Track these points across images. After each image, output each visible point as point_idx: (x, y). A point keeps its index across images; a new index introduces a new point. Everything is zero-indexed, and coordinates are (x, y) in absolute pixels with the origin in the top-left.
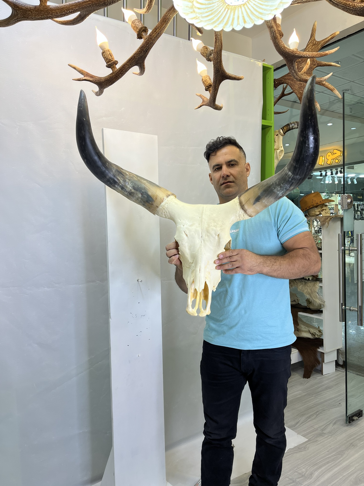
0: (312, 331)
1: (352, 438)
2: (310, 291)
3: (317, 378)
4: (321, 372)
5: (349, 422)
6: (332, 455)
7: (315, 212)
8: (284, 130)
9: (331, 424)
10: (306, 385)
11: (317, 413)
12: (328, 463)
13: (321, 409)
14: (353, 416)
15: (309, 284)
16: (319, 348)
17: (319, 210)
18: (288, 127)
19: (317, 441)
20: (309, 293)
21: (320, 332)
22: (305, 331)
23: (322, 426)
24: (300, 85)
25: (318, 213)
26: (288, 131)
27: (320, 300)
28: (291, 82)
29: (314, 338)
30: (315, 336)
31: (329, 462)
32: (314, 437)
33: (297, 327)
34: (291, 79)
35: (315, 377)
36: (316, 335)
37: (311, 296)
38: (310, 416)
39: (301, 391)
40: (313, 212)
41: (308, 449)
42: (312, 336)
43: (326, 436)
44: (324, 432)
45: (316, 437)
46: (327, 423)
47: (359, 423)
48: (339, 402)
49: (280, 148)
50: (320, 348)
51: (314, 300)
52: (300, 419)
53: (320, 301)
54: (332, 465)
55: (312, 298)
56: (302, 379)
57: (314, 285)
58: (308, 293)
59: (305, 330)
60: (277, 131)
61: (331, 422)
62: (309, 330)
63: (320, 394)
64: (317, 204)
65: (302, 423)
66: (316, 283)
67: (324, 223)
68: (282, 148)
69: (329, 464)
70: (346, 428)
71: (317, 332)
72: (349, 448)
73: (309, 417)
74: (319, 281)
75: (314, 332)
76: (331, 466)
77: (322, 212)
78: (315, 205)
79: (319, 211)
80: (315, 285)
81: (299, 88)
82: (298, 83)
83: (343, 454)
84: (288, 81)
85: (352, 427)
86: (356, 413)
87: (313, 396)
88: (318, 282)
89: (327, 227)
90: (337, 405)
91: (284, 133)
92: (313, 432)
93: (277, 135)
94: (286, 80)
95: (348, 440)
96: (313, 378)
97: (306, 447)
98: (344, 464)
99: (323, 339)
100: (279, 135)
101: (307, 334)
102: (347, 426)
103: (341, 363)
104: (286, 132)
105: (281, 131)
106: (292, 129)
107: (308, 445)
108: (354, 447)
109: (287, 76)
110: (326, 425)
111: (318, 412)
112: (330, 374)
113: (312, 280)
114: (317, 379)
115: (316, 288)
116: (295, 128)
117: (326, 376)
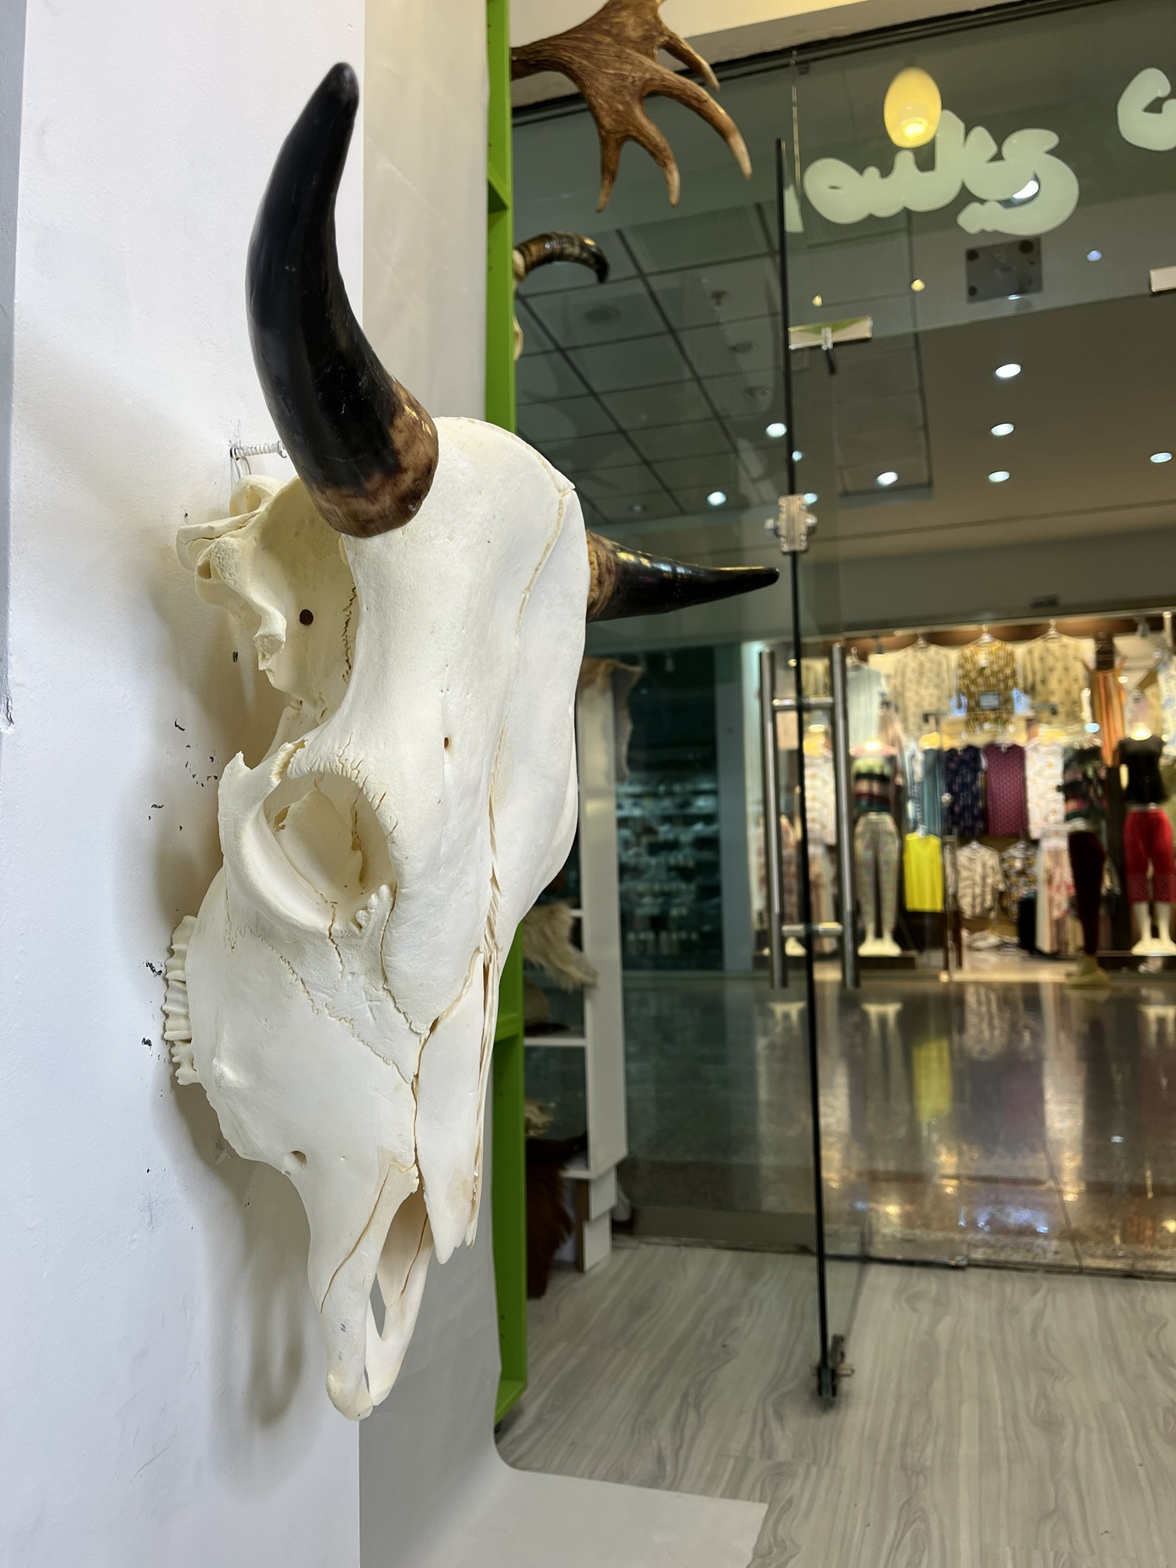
1: (883, 1446)
2: (541, 940)
3: (573, 1287)
5: (834, 1393)
6: (896, 1533)
8: (527, 257)
9: (773, 1425)
10: (561, 1318)
11: (691, 1400)
19: (790, 1501)
23: (750, 1441)
26: (543, 262)
27: (583, 969)
28: (585, 62)
32: (769, 1490)
37: (546, 957)
38: (678, 1421)
39: (565, 1344)
43: (801, 1471)
44: (780, 1458)
45: (773, 1486)
50: (573, 1165)
51: (560, 970)
52: (654, 1442)
53: (580, 970)
55: (551, 963)
58: (533, 946)
61: (760, 1414)
63: (633, 1336)
65: (677, 1453)
70: (827, 1420)
72: (914, 1486)
73: (678, 1424)
80: (557, 913)
83: (921, 1513)
90: (721, 1355)
91: (525, 268)
92: (743, 1474)
95: (879, 1459)
96: (560, 1290)
97: (783, 1541)
102: (825, 1410)
103: (623, 1216)
104: (534, 267)
105: (518, 258)
106: (561, 259)
107: (781, 1531)
108: (926, 1479)
110: (758, 1429)
111: (685, 1397)
112: (601, 1266)
114: (576, 1288)
115: (561, 924)
117: (594, 1271)
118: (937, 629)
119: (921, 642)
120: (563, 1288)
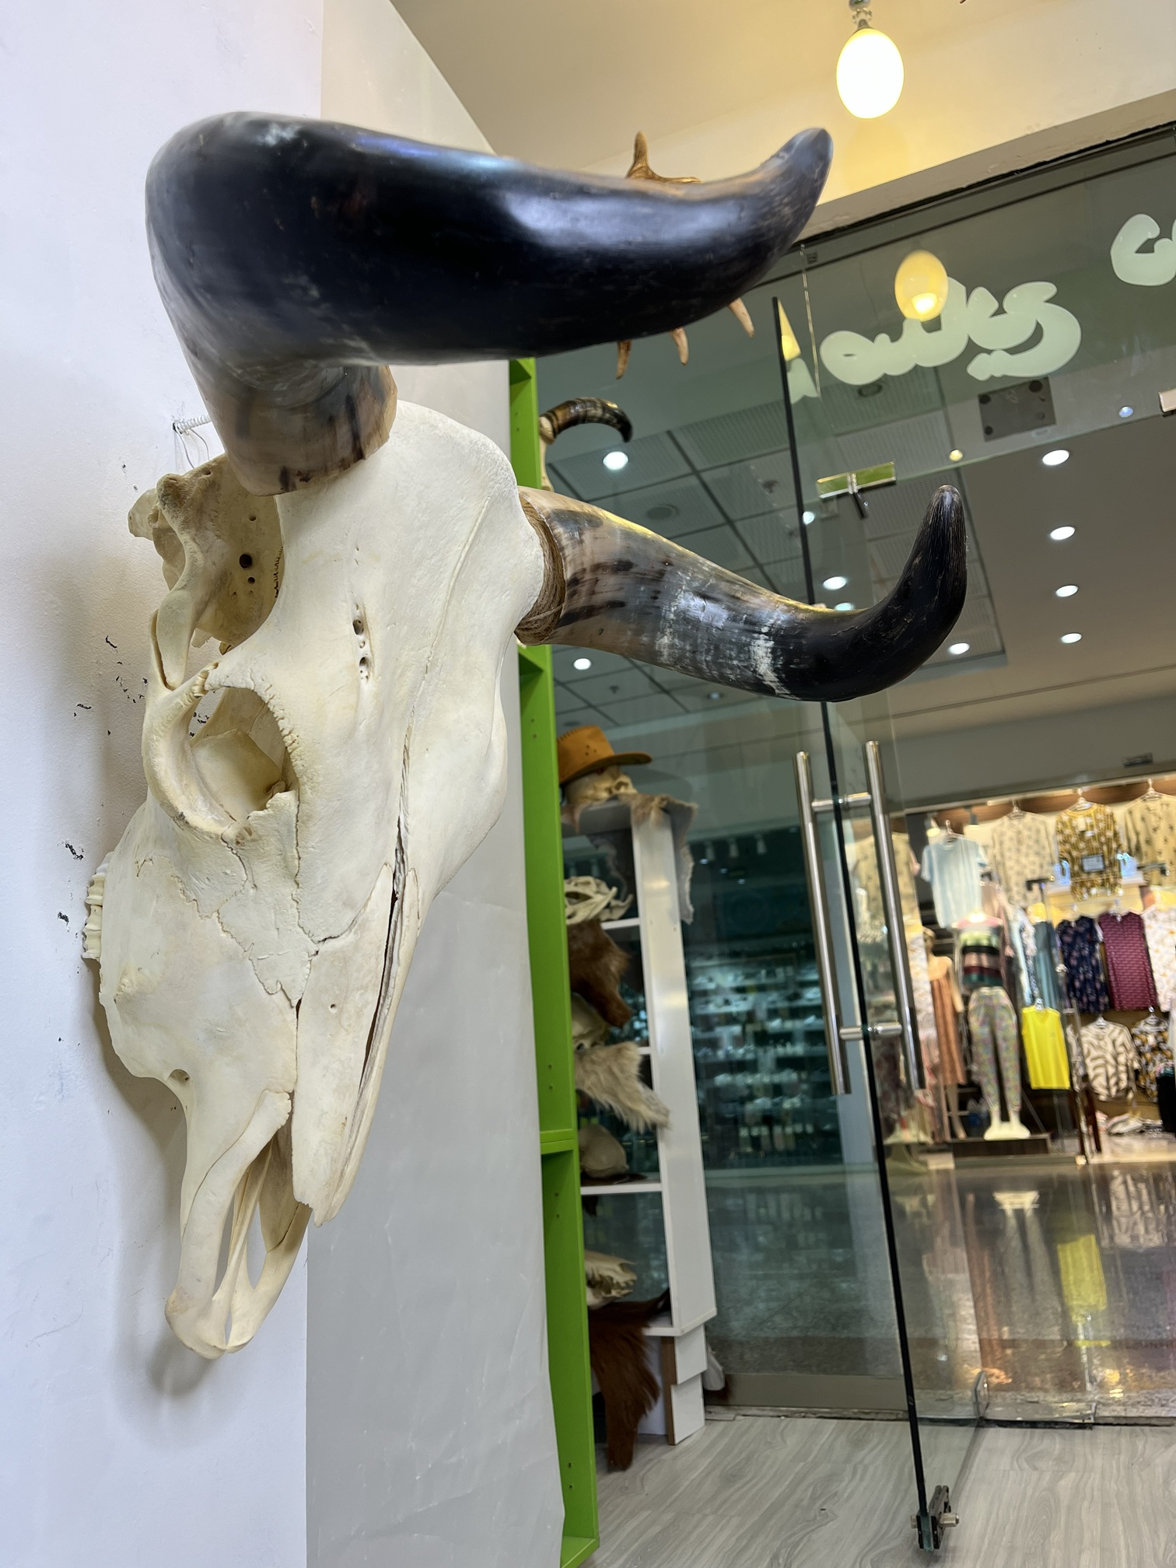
2: (610, 1080)
8: (556, 422)
13: (777, 1544)
18: (572, 408)
20: (602, 1084)
26: (569, 426)
36: (613, 1286)
37: (615, 1096)
39: (650, 1512)
48: (818, 1505)
51: (630, 1108)
53: (651, 1109)
55: (618, 1101)
57: (619, 1054)
63: (725, 1502)
66: (621, 1046)
80: (623, 1053)
87: (707, 1515)
90: (818, 1518)
91: (554, 432)
96: (647, 1462)
103: (717, 1385)
105: (546, 424)
106: (585, 420)
112: (693, 1438)
115: (630, 1061)
116: (590, 421)
117: (686, 1444)
118: (1030, 795)
119: (1016, 810)
120: (651, 1460)
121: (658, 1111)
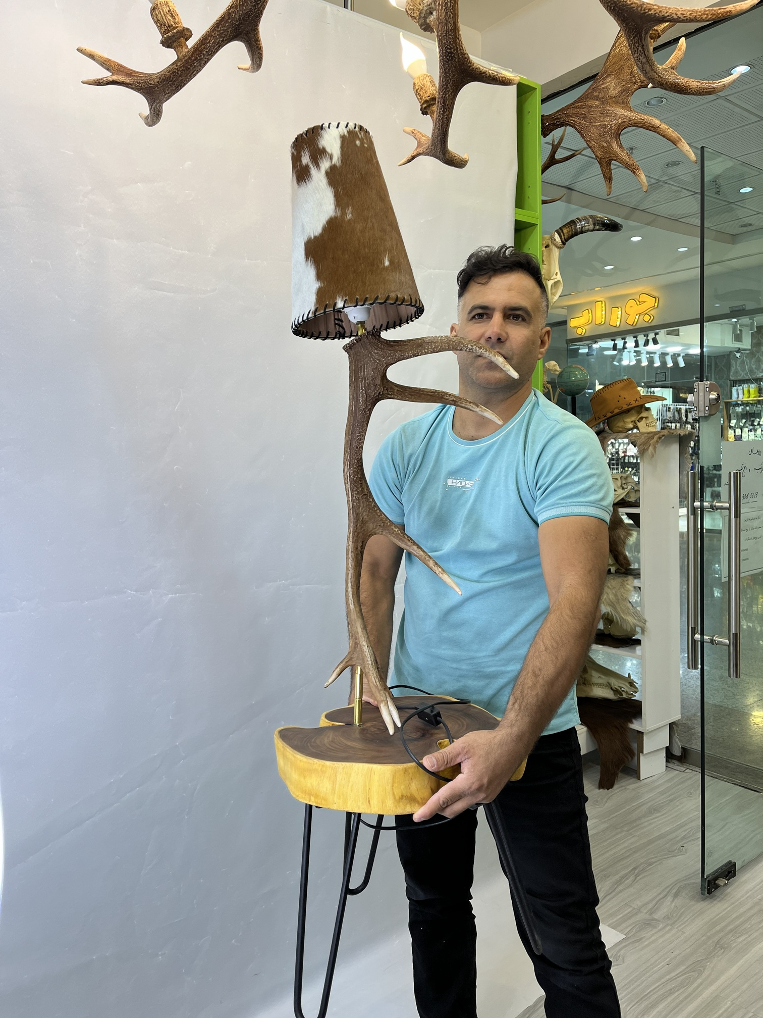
0: (615, 683)
1: (718, 928)
2: (614, 599)
3: (628, 787)
4: (634, 772)
5: (709, 892)
7: (624, 422)
8: (562, 236)
9: (669, 898)
10: (607, 804)
11: (637, 871)
12: (671, 992)
14: (716, 878)
15: (612, 581)
16: (632, 723)
17: (633, 419)
18: (573, 227)
19: (641, 939)
20: (611, 602)
21: (634, 687)
22: (600, 685)
23: (647, 903)
24: (601, 128)
25: (631, 426)
26: (572, 236)
27: (636, 617)
28: (582, 121)
29: (619, 700)
30: (622, 695)
31: (673, 990)
32: (634, 930)
33: (583, 676)
34: (582, 114)
35: (622, 784)
36: (623, 693)
37: (615, 609)
38: (620, 880)
40: (620, 424)
41: (624, 962)
42: (614, 694)
43: (661, 926)
44: (656, 916)
45: (638, 929)
46: (660, 894)
47: (728, 891)
48: (681, 844)
49: (554, 276)
50: (634, 721)
51: (622, 618)
53: (635, 619)
54: (681, 999)
55: (618, 613)
56: (597, 791)
57: (623, 585)
58: (608, 601)
59: (600, 681)
60: (547, 237)
61: (667, 890)
62: (610, 681)
63: (637, 826)
64: (628, 405)
65: (605, 897)
66: (626, 579)
67: (646, 448)
68: (559, 277)
69: (674, 996)
70: (702, 905)
71: (626, 686)
72: (712, 954)
73: (619, 882)
74: (631, 574)
75: (619, 687)
76: (677, 1001)
77: (639, 424)
78: (625, 407)
79: (632, 422)
80: (625, 584)
81: (600, 135)
82: (596, 124)
83: (702, 969)
84: (574, 119)
85: (715, 902)
86: (723, 870)
87: (624, 831)
88: (630, 578)
89: (653, 456)
90: (676, 851)
91: (562, 242)
92: (630, 918)
93: (546, 247)
94: (571, 116)
95: (708, 934)
96: (620, 787)
97: (619, 957)
98: (707, 993)
99: (641, 702)
100: (552, 247)
101: (604, 690)
102: (704, 900)
103: (677, 752)
104: (567, 240)
105: (557, 237)
106: (582, 232)
107: (622, 952)
108: (724, 952)
109: (573, 108)
110: (658, 898)
111: (635, 869)
112: (653, 778)
113: (616, 572)
114: (629, 789)
115: (627, 591)
116: (587, 231)
117: (646, 781)
120: (622, 786)
121: (639, 621)
